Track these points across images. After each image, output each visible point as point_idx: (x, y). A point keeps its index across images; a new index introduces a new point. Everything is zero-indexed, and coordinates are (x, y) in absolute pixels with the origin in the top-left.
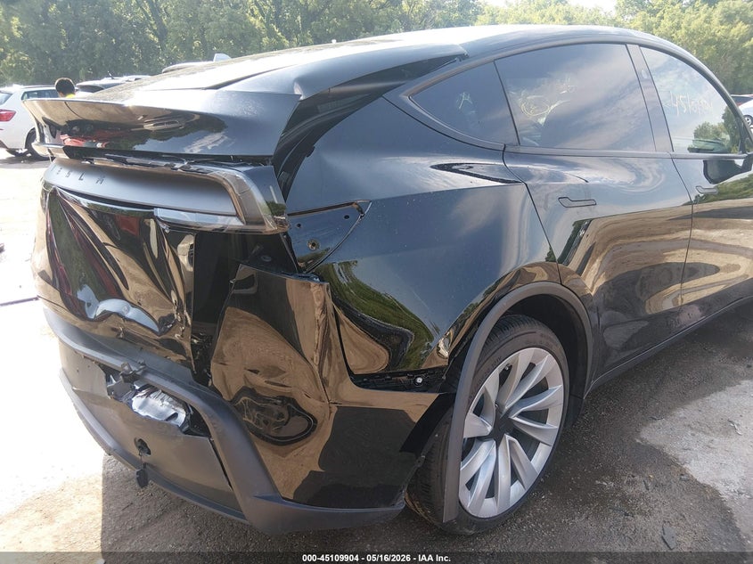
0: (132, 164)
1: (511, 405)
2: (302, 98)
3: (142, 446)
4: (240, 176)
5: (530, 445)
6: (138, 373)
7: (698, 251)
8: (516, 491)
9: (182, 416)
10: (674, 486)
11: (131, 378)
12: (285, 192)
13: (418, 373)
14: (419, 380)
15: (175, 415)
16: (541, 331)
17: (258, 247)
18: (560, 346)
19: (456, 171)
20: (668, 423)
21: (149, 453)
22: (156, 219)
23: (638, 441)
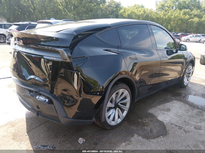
0: (39, 47)
1: (118, 101)
2: (75, 35)
3: (38, 107)
4: (62, 50)
5: (123, 111)
6: (38, 91)
7: (168, 71)
8: (119, 121)
9: (47, 100)
10: (154, 121)
11: (36, 92)
12: (71, 53)
13: (98, 92)
14: (98, 94)
15: (46, 100)
16: (125, 86)
17: (65, 65)
18: (129, 89)
19: (109, 51)
20: (155, 109)
21: (40, 108)
22: (44, 58)
23: (148, 112)
